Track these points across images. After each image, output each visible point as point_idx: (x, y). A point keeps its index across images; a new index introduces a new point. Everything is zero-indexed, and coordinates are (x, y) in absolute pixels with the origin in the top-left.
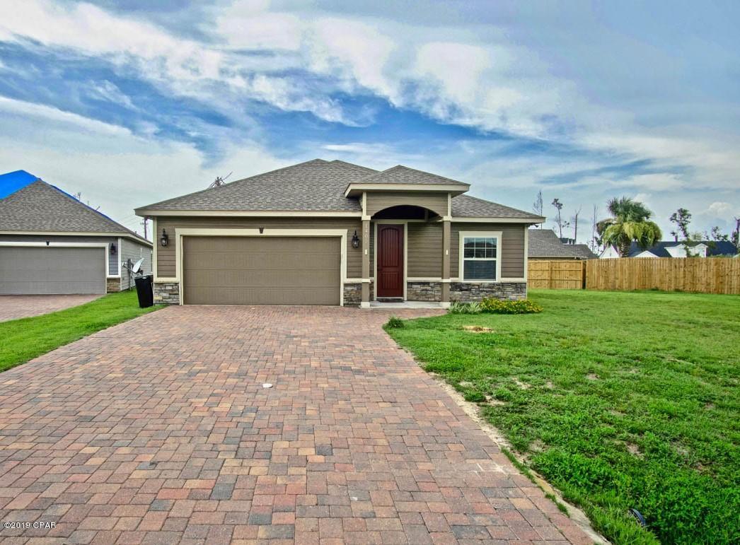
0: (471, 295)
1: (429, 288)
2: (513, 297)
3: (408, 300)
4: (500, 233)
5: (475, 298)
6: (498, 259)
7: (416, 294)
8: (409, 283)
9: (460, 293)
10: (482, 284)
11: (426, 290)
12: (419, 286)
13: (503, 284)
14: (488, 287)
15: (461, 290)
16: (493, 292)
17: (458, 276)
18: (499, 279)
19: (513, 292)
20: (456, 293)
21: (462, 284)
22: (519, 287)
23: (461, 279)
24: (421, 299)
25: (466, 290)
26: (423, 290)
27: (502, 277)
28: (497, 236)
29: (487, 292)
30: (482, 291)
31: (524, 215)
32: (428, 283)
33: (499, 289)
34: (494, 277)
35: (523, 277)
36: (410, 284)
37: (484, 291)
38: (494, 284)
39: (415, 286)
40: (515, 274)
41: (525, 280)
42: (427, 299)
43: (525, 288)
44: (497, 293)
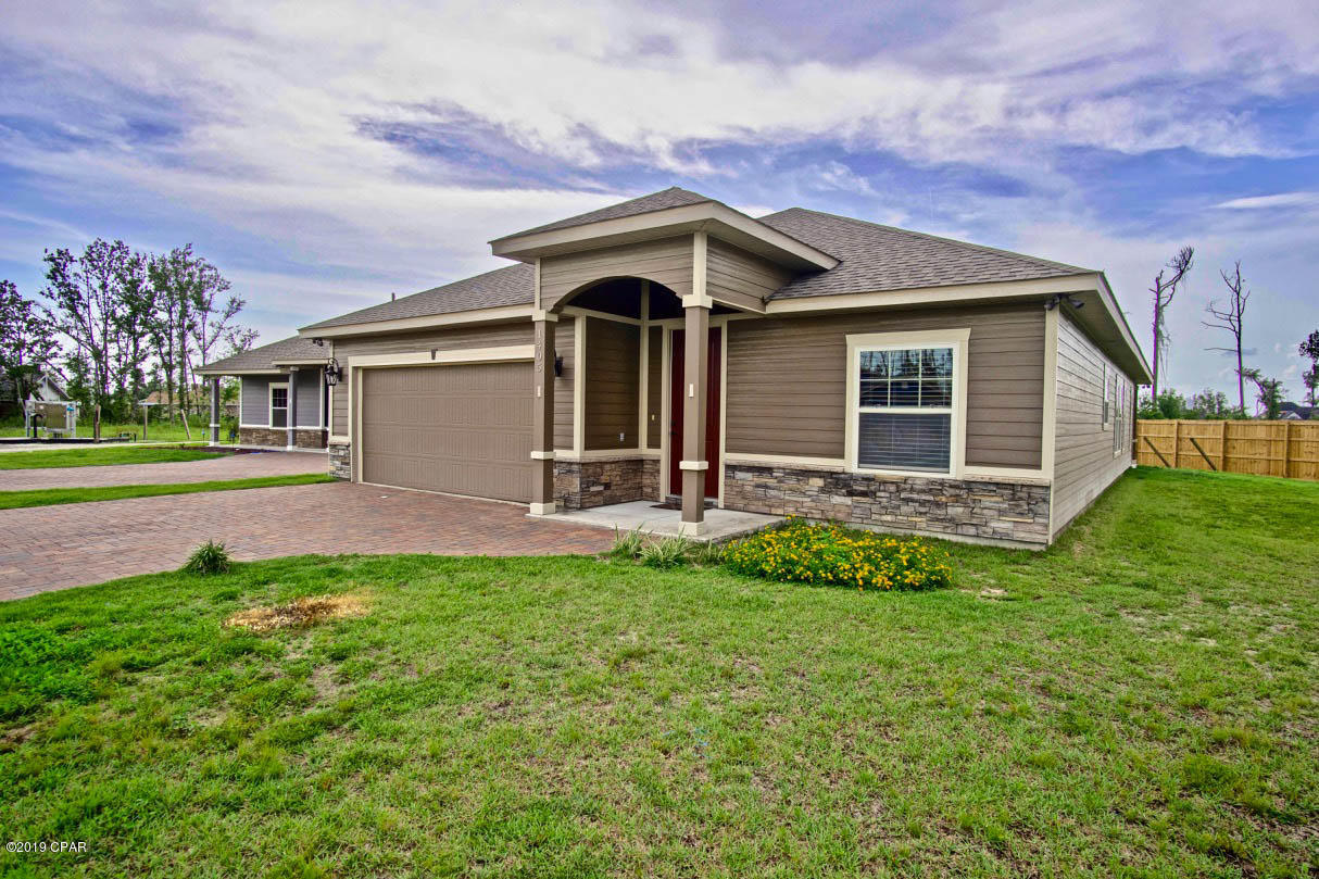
0: (875, 508)
1: (772, 482)
2: (1003, 525)
3: (727, 508)
4: (965, 333)
5: (889, 518)
6: (957, 412)
7: (742, 494)
8: (728, 467)
9: (848, 501)
10: (906, 480)
11: (766, 487)
12: (749, 476)
13: (969, 485)
14: (923, 491)
15: (851, 494)
16: (938, 505)
17: (841, 456)
18: (958, 469)
19: (1001, 512)
20: (837, 499)
21: (852, 477)
22: (1026, 499)
23: (850, 464)
24: (753, 508)
25: (864, 494)
26: (758, 486)
27: (968, 463)
28: (953, 342)
29: (923, 503)
30: (907, 501)
31: (1032, 272)
32: (768, 470)
33: (957, 499)
34: (945, 464)
35: (1038, 466)
36: (731, 468)
37: (913, 500)
38: (942, 483)
39: (740, 475)
40: (1013, 457)
41: (1045, 475)
42: (766, 510)
43: (1046, 501)
44: (950, 511)
